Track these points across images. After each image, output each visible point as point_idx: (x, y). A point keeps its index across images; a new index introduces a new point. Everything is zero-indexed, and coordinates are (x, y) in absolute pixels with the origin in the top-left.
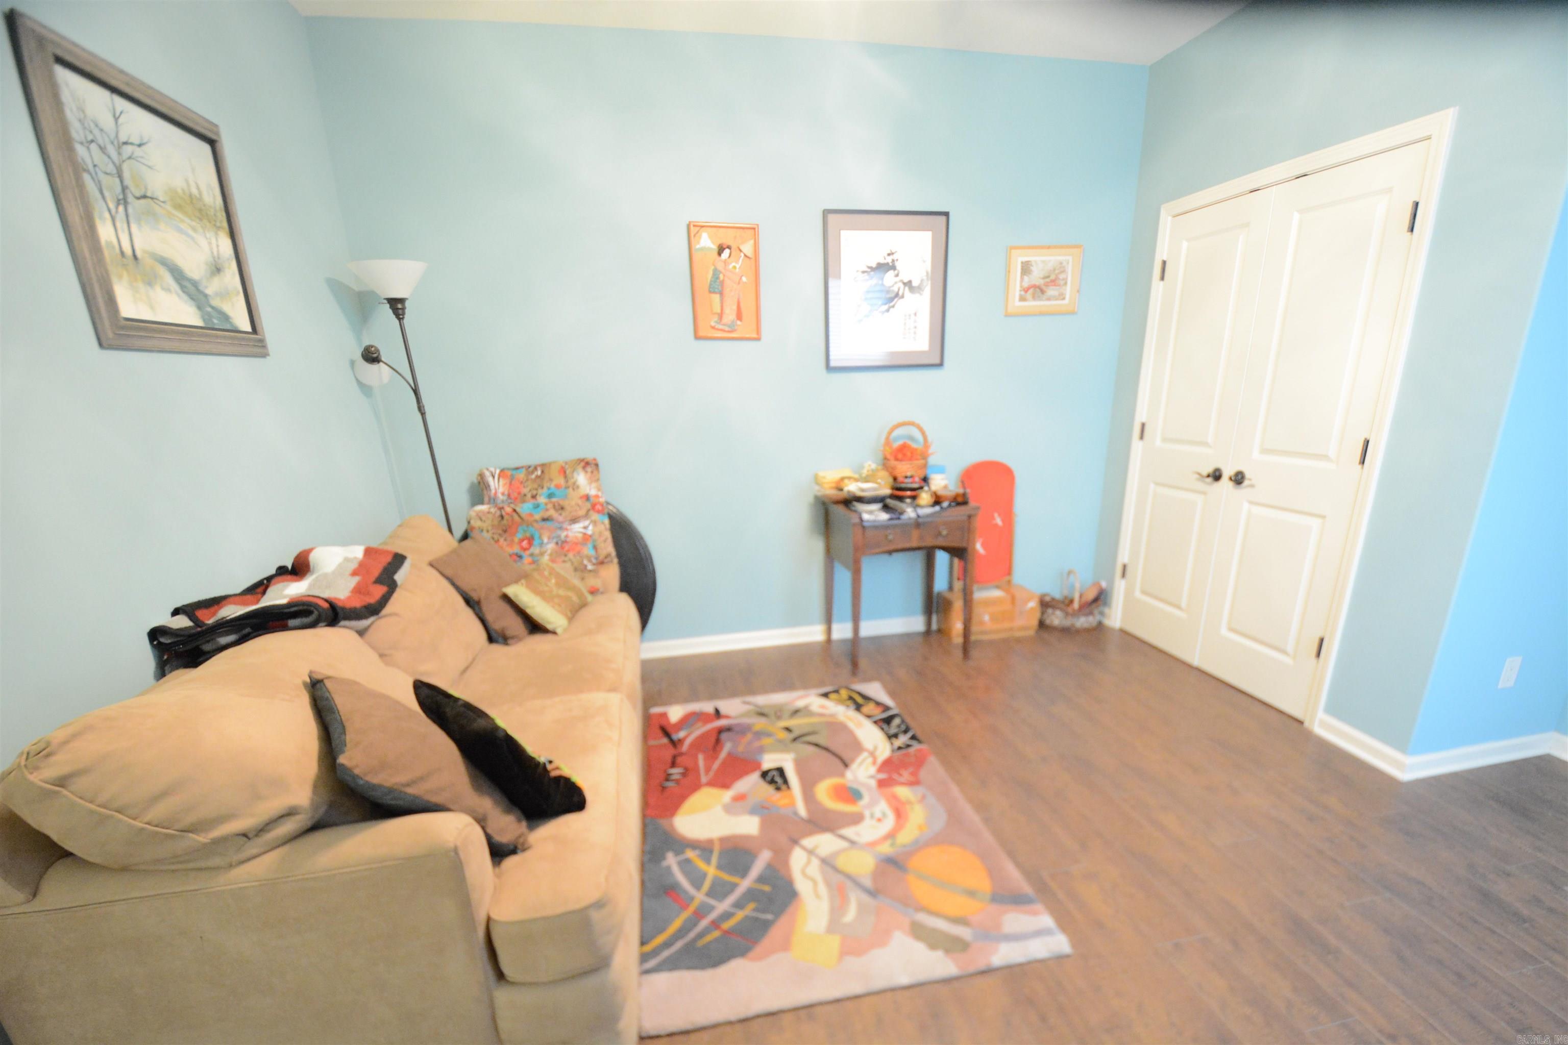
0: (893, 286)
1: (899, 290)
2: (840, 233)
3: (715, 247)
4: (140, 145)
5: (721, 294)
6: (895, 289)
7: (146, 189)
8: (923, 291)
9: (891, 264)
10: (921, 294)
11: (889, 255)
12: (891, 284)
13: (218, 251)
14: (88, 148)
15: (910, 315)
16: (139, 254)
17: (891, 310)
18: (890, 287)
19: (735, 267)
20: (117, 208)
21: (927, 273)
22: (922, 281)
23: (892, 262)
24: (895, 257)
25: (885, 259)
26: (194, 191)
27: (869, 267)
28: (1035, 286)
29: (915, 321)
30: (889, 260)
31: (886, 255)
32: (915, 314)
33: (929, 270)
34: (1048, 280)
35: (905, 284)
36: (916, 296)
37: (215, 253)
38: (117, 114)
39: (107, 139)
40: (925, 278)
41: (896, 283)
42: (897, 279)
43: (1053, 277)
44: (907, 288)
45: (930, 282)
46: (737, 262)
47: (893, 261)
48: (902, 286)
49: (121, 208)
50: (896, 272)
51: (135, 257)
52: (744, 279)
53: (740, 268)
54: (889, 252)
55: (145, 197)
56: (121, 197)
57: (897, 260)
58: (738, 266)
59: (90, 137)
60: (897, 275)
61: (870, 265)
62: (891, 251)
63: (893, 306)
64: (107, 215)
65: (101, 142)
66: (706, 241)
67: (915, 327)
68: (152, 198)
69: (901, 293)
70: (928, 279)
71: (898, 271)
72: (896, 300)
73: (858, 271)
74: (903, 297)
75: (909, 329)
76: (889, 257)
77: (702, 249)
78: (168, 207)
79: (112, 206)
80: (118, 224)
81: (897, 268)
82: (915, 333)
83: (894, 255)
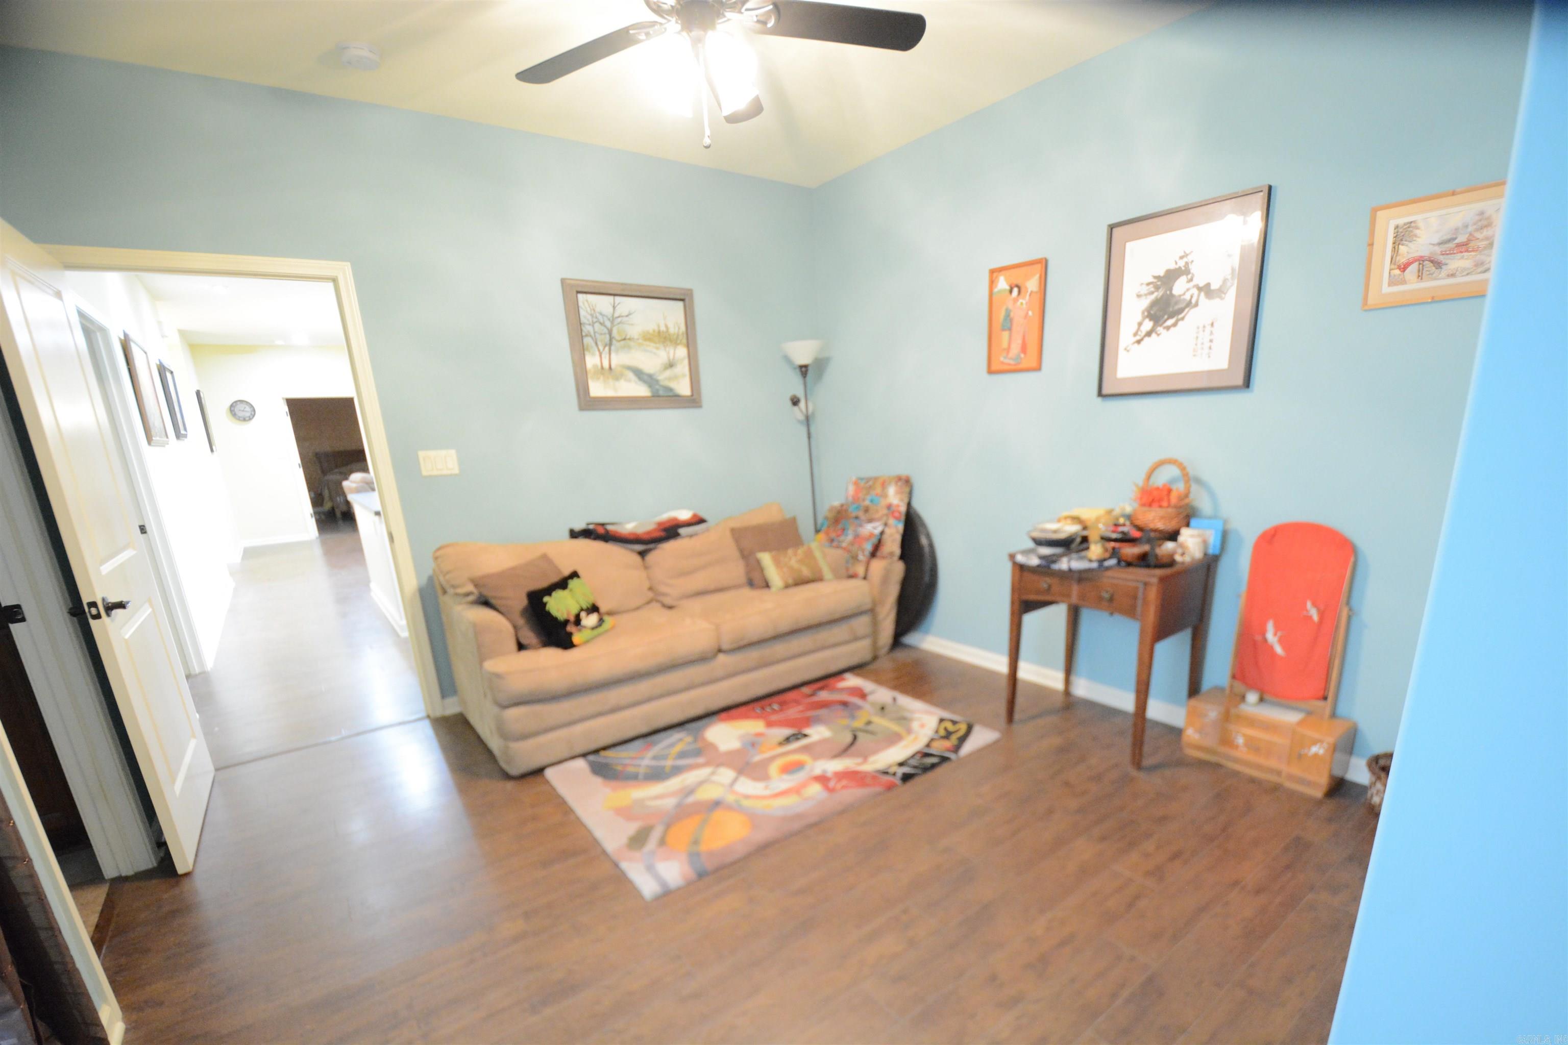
0: (1184, 294)
1: (1192, 297)
2: (1125, 245)
3: (1008, 288)
4: (627, 316)
5: (1010, 329)
6: (1187, 297)
7: (626, 335)
8: (1225, 294)
9: (1183, 268)
10: (1222, 299)
11: (1181, 258)
12: (1181, 292)
13: (674, 356)
14: (593, 326)
15: (1204, 327)
16: (613, 366)
17: (1180, 323)
18: (1180, 296)
19: (1022, 304)
20: (604, 349)
21: (1233, 270)
22: (1225, 281)
23: (1185, 266)
24: (1190, 258)
25: (1176, 263)
26: (663, 328)
27: (1155, 277)
28: (1421, 260)
29: (1211, 333)
30: (1181, 264)
31: (1177, 259)
32: (1212, 325)
33: (1237, 266)
34: (1451, 245)
35: (1200, 289)
36: (1216, 301)
37: (671, 357)
38: (616, 305)
39: (605, 318)
40: (1229, 277)
41: (1188, 290)
42: (1192, 284)
43: (1462, 239)
44: (1202, 294)
45: (1236, 281)
46: (1024, 298)
47: (1187, 263)
48: (1195, 291)
49: (607, 349)
50: (1189, 277)
51: (610, 368)
52: (1030, 313)
53: (1026, 303)
54: (1183, 254)
55: (625, 339)
56: (608, 342)
57: (1192, 261)
58: (1024, 302)
59: (595, 320)
60: (1191, 280)
61: (1156, 274)
62: (1185, 252)
63: (1183, 319)
64: (597, 353)
65: (601, 321)
66: (1002, 284)
67: (1211, 341)
68: (629, 339)
69: (1194, 301)
70: (1233, 278)
71: (1193, 275)
72: (1186, 310)
73: (1142, 284)
74: (1196, 305)
75: (1202, 344)
76: (1181, 261)
77: (1000, 292)
78: (640, 341)
79: (601, 348)
80: (603, 356)
81: (1192, 271)
82: (1210, 348)
83: (1188, 257)
